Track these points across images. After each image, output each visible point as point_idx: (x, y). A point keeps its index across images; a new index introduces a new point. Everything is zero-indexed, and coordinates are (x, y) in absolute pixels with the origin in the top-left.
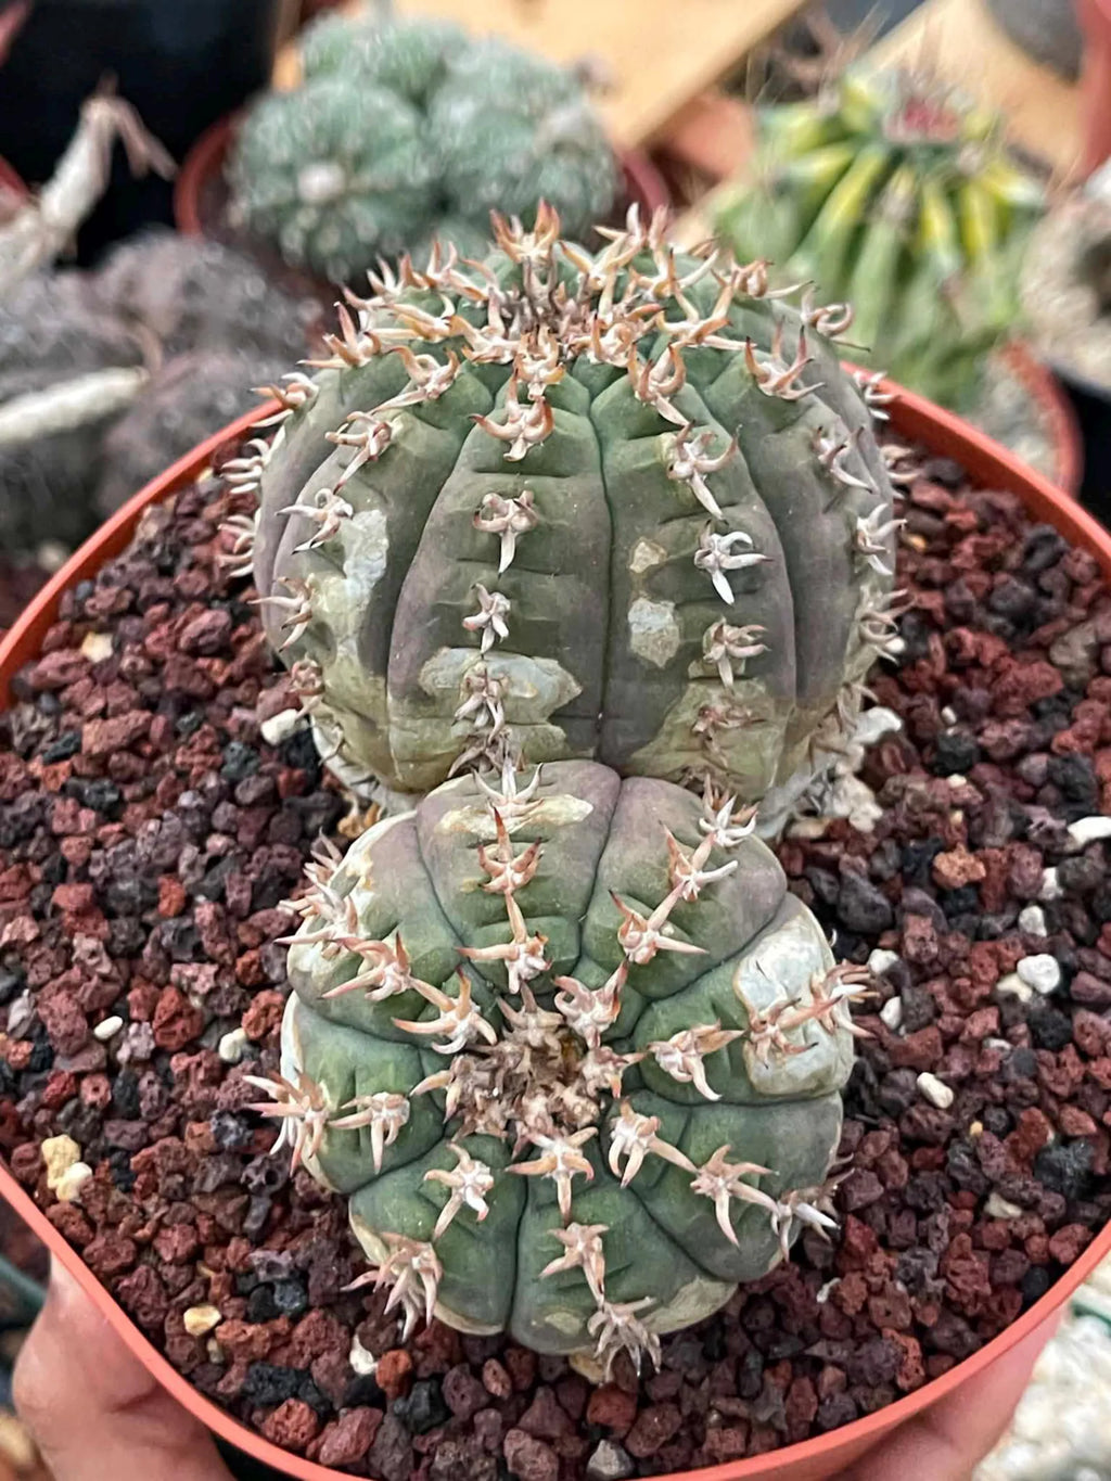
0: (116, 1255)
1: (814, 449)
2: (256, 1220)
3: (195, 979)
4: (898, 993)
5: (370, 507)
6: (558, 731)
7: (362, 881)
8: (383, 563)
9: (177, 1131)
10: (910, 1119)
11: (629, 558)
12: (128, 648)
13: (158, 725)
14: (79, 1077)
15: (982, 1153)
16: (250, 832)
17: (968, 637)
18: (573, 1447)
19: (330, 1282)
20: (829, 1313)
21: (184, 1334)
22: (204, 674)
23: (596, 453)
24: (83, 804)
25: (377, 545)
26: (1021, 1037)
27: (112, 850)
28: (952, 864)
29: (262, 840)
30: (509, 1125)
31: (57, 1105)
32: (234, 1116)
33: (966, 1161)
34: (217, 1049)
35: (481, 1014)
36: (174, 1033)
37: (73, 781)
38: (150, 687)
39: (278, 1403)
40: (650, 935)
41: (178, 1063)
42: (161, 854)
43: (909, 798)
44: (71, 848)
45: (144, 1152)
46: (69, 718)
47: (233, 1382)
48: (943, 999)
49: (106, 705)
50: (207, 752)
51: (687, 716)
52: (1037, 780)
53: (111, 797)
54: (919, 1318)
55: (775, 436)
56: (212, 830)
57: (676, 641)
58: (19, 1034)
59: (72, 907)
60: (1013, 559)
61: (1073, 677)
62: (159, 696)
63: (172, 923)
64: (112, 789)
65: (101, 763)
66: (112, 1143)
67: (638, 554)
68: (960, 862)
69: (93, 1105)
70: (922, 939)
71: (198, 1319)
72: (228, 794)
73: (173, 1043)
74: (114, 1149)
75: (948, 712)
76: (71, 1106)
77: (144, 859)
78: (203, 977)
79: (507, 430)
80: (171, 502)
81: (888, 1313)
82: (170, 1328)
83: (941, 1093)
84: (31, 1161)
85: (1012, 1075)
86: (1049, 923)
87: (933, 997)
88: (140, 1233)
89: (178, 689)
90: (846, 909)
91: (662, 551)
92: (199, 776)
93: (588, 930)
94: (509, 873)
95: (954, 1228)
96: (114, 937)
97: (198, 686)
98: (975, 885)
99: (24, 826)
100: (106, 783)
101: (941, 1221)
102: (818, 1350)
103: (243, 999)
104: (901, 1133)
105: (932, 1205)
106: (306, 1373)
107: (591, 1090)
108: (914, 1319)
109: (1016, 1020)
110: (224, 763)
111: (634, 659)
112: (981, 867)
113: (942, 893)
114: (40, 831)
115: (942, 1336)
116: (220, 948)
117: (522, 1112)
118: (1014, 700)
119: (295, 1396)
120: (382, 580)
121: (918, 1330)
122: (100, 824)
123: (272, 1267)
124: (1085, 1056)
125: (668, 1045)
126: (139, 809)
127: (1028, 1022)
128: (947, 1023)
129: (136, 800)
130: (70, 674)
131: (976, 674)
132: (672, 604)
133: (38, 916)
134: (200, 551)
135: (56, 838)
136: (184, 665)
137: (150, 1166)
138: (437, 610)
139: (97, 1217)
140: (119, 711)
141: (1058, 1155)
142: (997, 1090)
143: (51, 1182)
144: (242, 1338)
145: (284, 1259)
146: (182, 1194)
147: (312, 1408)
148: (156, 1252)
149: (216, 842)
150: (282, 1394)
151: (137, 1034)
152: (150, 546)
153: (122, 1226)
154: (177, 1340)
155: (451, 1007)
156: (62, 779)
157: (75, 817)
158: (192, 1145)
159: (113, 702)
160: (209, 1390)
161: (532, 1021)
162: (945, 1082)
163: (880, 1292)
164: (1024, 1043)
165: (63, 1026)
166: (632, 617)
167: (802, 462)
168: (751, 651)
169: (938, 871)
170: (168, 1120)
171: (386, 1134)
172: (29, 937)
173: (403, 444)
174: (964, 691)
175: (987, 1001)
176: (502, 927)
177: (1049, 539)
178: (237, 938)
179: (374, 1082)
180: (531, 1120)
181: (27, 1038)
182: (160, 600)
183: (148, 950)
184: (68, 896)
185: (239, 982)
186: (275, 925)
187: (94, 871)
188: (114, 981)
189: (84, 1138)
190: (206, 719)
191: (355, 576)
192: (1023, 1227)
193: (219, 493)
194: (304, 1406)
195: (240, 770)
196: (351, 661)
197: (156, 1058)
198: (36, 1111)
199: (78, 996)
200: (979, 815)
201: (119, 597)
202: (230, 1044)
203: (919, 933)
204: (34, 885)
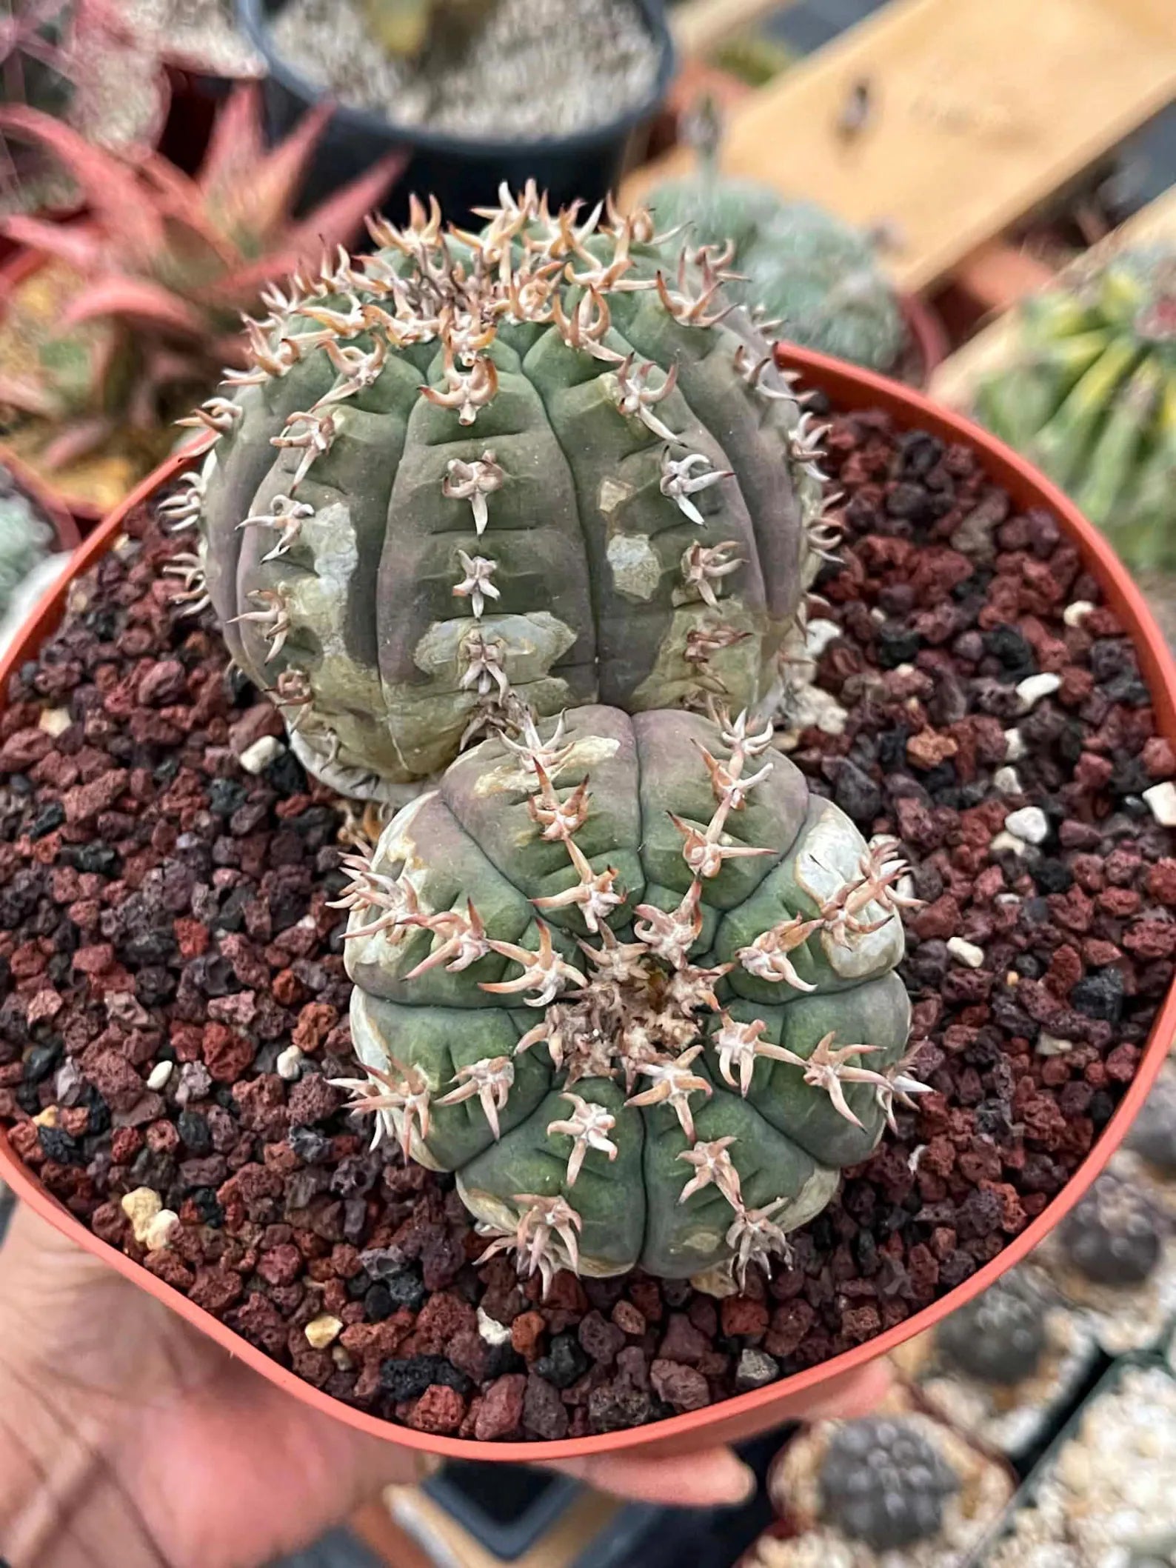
0: (224, 1290)
1: (738, 370)
2: (355, 1224)
3: (235, 1011)
5: (330, 502)
6: (559, 682)
7: (409, 862)
8: (354, 554)
9: (254, 1157)
10: (951, 984)
11: (595, 500)
12: (88, 714)
13: (138, 778)
14: (142, 1128)
15: (1026, 999)
16: (253, 860)
17: (879, 543)
18: (718, 1364)
19: (445, 1264)
20: (925, 1179)
21: (311, 1349)
22: (168, 722)
23: (540, 405)
24: (80, 870)
25: (346, 537)
26: (1026, 888)
27: (121, 906)
28: (925, 746)
29: (266, 865)
30: (614, 1061)
31: (129, 1159)
32: (309, 1129)
33: (1013, 1010)
34: (275, 1070)
35: (565, 960)
36: (228, 1065)
37: (66, 849)
38: (120, 744)
39: (419, 1393)
40: (711, 848)
41: (241, 1091)
42: (172, 899)
43: (869, 695)
44: (79, 913)
45: (226, 1184)
46: (46, 792)
47: (368, 1384)
49: (80, 772)
50: (192, 794)
51: (678, 644)
52: (976, 656)
53: (108, 856)
54: (1010, 1164)
55: (702, 363)
56: (216, 866)
57: (657, 571)
58: (71, 1103)
59: (96, 968)
60: (896, 468)
61: (980, 559)
62: (129, 752)
63: (200, 961)
64: (106, 848)
65: (89, 827)
66: (191, 1183)
67: (604, 493)
68: (933, 742)
69: (164, 1151)
70: (917, 818)
71: (321, 1331)
72: (223, 828)
73: (230, 1073)
74: (194, 1189)
75: (877, 613)
76: (143, 1157)
77: (155, 908)
78: (243, 1005)
79: (451, 398)
80: (93, 572)
81: (979, 1166)
82: (295, 1348)
83: (973, 955)
84: (113, 1220)
85: (1031, 924)
86: (1023, 780)
87: (938, 869)
88: (243, 1263)
89: (149, 741)
91: (627, 486)
92: (191, 817)
93: (650, 857)
94: (561, 818)
95: (1017, 1074)
96: (143, 988)
97: (165, 735)
98: (950, 760)
99: (28, 902)
100: (99, 843)
101: (1004, 1069)
102: (925, 1214)
103: (287, 1017)
104: (945, 999)
105: (992, 1057)
106: (441, 1358)
107: (686, 1009)
108: (1004, 1167)
109: (1018, 875)
110: (211, 801)
111: (621, 597)
112: (952, 742)
113: (920, 772)
114: (44, 904)
115: (1034, 1175)
116: (254, 973)
117: (623, 1047)
118: (934, 589)
119: (434, 1382)
120: (356, 572)
121: (1009, 1175)
122: (103, 885)
123: (382, 1263)
124: (1090, 892)
125: (752, 949)
126: (138, 862)
127: (1030, 873)
128: (960, 888)
129: (133, 854)
130: (37, 750)
131: (891, 575)
132: (646, 537)
133: (60, 986)
134: (135, 610)
135: (61, 907)
136: (148, 718)
137: (236, 1197)
138: (420, 586)
139: (194, 1258)
140: (93, 776)
141: (1094, 984)
142: (1020, 939)
143: (139, 1236)
144: (368, 1340)
145: (394, 1253)
146: (275, 1216)
147: (454, 1389)
148: (262, 1278)
149: (223, 876)
150: (422, 1383)
151: (191, 1074)
152: (84, 616)
153: (222, 1261)
154: (304, 1357)
155: (535, 960)
156: (54, 850)
157: (75, 883)
158: (274, 1166)
159: (86, 769)
160: (347, 1396)
161: (616, 956)
162: (973, 942)
163: (967, 1148)
164: (1031, 893)
165: (117, 1082)
166: (611, 555)
167: (731, 383)
168: (725, 568)
169: (914, 755)
170: (244, 1147)
171: (496, 1099)
172: (55, 1008)
173: (350, 434)
174: (887, 590)
175: (989, 862)
176: (567, 872)
177: (925, 442)
178: (266, 962)
179: (471, 1051)
180: (634, 1052)
181: (78, 1103)
182: (106, 662)
183: (181, 992)
184: (88, 959)
185: (278, 1002)
186: (301, 942)
187: (108, 931)
188: (154, 1030)
189: (163, 1186)
190: (182, 764)
191: (329, 573)
192: (1080, 1058)
193: (140, 556)
194: (446, 1389)
195: (229, 804)
196: (340, 659)
197: (216, 1091)
198: (108, 1171)
199: (123, 1052)
200: (934, 697)
201: (69, 671)
202: (287, 1062)
203: (912, 813)
204: (49, 957)
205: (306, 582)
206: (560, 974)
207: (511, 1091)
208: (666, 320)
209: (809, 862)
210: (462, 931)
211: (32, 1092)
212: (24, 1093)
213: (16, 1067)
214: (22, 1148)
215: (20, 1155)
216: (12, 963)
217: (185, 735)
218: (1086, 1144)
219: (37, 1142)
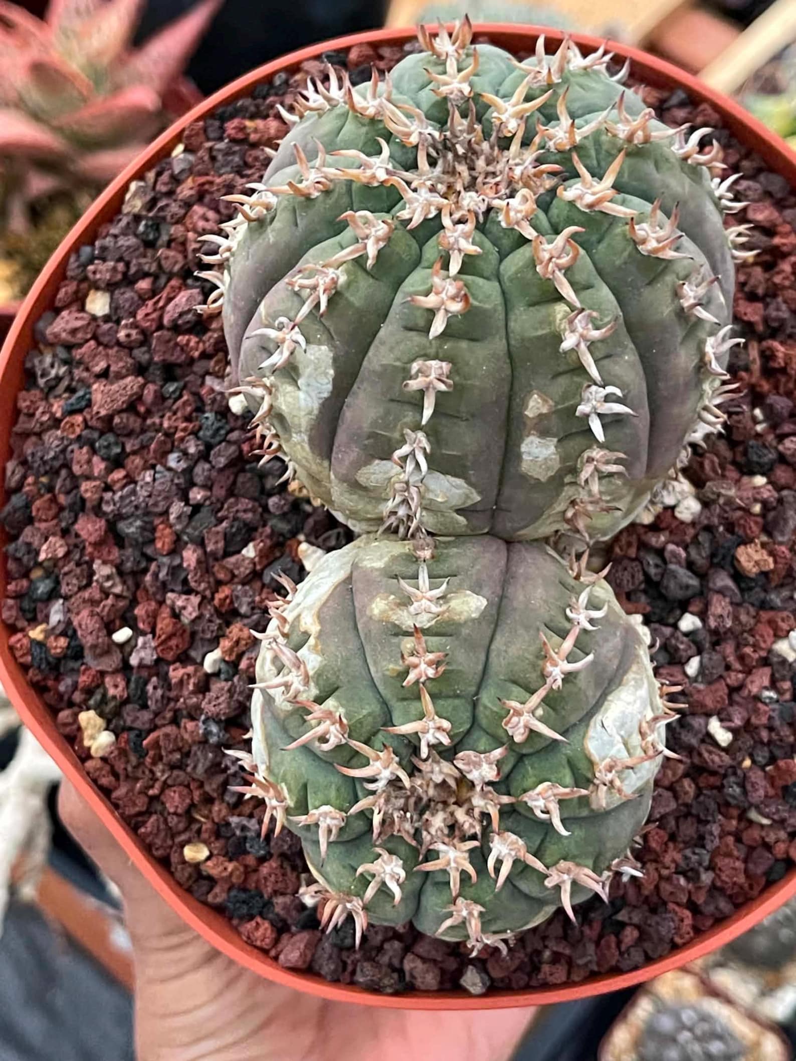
0: (135, 804)
1: (677, 294)
2: (232, 796)
3: (184, 608)
4: (699, 652)
5: (320, 343)
6: (461, 519)
7: (312, 641)
8: (330, 387)
9: (175, 723)
10: (700, 755)
11: (524, 405)
12: (123, 322)
13: (149, 393)
14: (102, 674)
15: (749, 787)
16: (222, 487)
19: (286, 847)
20: (631, 892)
21: (184, 862)
22: (183, 348)
23: (502, 317)
24: (94, 451)
25: (326, 374)
26: (785, 691)
27: (119, 494)
28: (749, 557)
29: (231, 493)
31: (89, 692)
32: (215, 723)
33: (738, 790)
34: (202, 664)
35: (400, 764)
36: (171, 648)
37: (87, 433)
38: (141, 355)
39: (251, 918)
40: (526, 718)
41: (176, 673)
42: (156, 504)
43: (721, 501)
44: (87, 488)
45: (152, 736)
46: (80, 372)
47: (218, 896)
48: (731, 659)
49: (109, 367)
50: (188, 418)
53: (117, 450)
54: (694, 898)
55: (649, 288)
56: (192, 484)
57: (557, 466)
58: (58, 632)
59: (91, 539)
62: (150, 362)
63: (166, 560)
64: (116, 444)
65: (107, 422)
66: (129, 723)
67: (531, 404)
68: (757, 557)
69: (114, 697)
70: (721, 616)
71: (196, 853)
72: (204, 456)
73: (170, 656)
74: (130, 729)
75: (758, 412)
76: (98, 697)
77: (143, 505)
78: (191, 605)
79: (431, 301)
80: (151, 175)
81: (672, 893)
82: (174, 858)
83: (724, 737)
84: (71, 724)
85: (777, 723)
87: (724, 658)
88: (151, 792)
89: (163, 361)
90: (667, 588)
91: (551, 403)
92: (182, 439)
93: (480, 708)
94: (423, 666)
95: (723, 834)
96: (122, 562)
97: (177, 357)
98: (765, 574)
100: (112, 438)
101: (715, 829)
102: (622, 916)
103: (220, 628)
104: (692, 763)
105: (710, 818)
106: (269, 904)
107: (477, 812)
108: (689, 899)
109: (783, 679)
110: (200, 428)
111: (524, 477)
112: (771, 560)
113: (738, 576)
114: (64, 473)
115: (708, 909)
116: (203, 586)
117: (427, 824)
119: (261, 914)
120: (327, 399)
121: (692, 906)
122: (109, 471)
123: (244, 828)
125: (532, 793)
126: (138, 461)
127: (792, 680)
128: (734, 678)
129: (134, 453)
130: (80, 335)
132: (555, 440)
133: (65, 533)
134: (176, 230)
135: (76, 480)
136: (169, 341)
137: (156, 744)
138: (372, 435)
139: (120, 772)
140: (119, 376)
142: (765, 735)
143: (87, 743)
144: (225, 874)
145: (253, 826)
146: (180, 766)
147: (272, 925)
148: (163, 803)
149: (197, 495)
150: (253, 912)
151: (144, 647)
152: (137, 218)
153: (138, 785)
154: (179, 867)
155: (378, 758)
156: (78, 430)
157: (89, 461)
158: (186, 736)
159: (113, 366)
160: (202, 899)
161: (437, 768)
162: (729, 729)
163: (668, 879)
164: (788, 696)
165: (90, 640)
166: (524, 448)
167: (666, 311)
168: (613, 468)
169: (739, 561)
170: (169, 715)
171: (329, 833)
172: (61, 553)
173: (347, 294)
174: (772, 395)
175: (765, 662)
176: (416, 706)
178: (213, 574)
179: (321, 796)
180: (433, 831)
181: (64, 634)
182: (146, 275)
183: (148, 578)
184: (88, 528)
185: (218, 612)
186: (242, 569)
187: (107, 508)
188: (124, 598)
189: (110, 716)
190: (185, 387)
191: (307, 393)
192: (771, 838)
193: (190, 171)
194: (267, 924)
195: (213, 436)
196: (302, 447)
197: (158, 667)
198: (73, 692)
199: (98, 610)
200: (774, 508)
201: (114, 269)
202: (211, 660)
203: (719, 611)
204: (61, 509)
205: (289, 388)
206: (392, 773)
207: (341, 829)
208: (630, 248)
209: (599, 727)
210: (333, 724)
211: (33, 605)
212: (26, 604)
213: (25, 583)
214: (18, 654)
215: (15, 659)
216: (34, 509)
217: (192, 361)
218: (755, 892)
219: (29, 652)
